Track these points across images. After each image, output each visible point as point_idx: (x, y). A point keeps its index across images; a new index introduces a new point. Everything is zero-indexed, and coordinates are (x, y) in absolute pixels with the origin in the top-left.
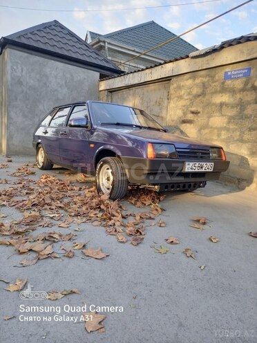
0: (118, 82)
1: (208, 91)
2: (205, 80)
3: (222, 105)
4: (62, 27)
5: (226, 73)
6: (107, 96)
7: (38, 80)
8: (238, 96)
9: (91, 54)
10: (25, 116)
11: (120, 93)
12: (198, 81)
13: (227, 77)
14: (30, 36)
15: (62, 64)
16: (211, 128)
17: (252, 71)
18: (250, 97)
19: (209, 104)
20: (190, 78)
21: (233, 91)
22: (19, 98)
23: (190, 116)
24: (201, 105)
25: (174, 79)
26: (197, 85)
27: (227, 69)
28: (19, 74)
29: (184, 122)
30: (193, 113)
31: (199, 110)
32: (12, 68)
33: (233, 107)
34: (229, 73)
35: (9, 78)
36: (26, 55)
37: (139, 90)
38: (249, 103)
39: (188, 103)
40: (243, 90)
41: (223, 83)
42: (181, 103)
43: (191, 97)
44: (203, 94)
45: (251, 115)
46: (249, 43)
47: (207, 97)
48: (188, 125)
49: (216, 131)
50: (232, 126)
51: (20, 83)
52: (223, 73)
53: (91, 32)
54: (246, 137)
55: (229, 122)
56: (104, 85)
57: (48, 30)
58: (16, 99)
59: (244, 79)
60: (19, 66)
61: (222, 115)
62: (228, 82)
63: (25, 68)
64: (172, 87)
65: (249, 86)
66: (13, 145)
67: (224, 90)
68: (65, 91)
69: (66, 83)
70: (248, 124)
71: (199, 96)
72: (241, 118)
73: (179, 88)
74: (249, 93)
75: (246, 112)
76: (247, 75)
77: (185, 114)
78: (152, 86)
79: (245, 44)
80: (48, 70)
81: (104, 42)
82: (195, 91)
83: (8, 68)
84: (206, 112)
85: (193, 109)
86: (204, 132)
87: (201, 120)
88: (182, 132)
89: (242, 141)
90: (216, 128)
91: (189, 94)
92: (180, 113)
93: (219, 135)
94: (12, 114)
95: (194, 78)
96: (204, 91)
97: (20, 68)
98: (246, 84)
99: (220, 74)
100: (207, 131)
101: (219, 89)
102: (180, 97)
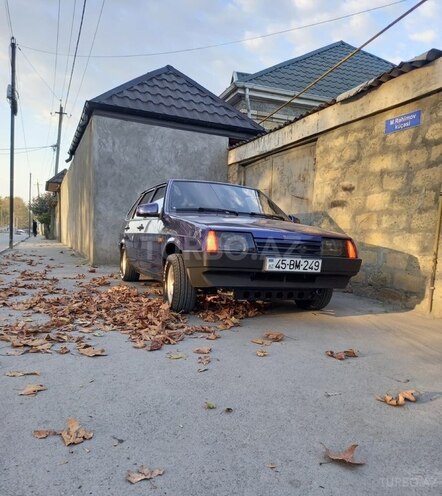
0: (251, 150)
1: (365, 153)
2: (361, 135)
3: (383, 173)
4: (178, 74)
5: (388, 122)
6: (239, 172)
7: (136, 156)
8: (405, 157)
9: (216, 110)
10: (118, 209)
11: (255, 166)
12: (351, 138)
13: (390, 129)
14: (126, 93)
15: (172, 130)
16: (369, 211)
17: (423, 115)
18: (419, 157)
19: (366, 174)
20: (341, 135)
21: (398, 151)
22: (109, 183)
23: (342, 195)
24: (356, 176)
25: (320, 138)
26: (350, 145)
27: (390, 116)
28: (110, 150)
29: (335, 204)
30: (345, 189)
31: (354, 184)
32: (100, 141)
33: (397, 176)
34: (392, 123)
35: (96, 156)
36: (119, 121)
37: (277, 159)
38: (418, 168)
39: (338, 174)
40: (411, 147)
41: (384, 139)
42: (330, 175)
43: (342, 164)
44: (358, 158)
45: (421, 187)
46: (415, 72)
47: (363, 163)
48: (339, 209)
49: (375, 217)
50: (396, 207)
51: (111, 161)
52: (384, 122)
53: (238, 74)
54: (415, 223)
55: (392, 201)
56: (234, 157)
57: (156, 82)
58: (106, 184)
59: (412, 130)
60: (110, 138)
61: (384, 191)
62: (391, 137)
63: (117, 141)
64: (318, 151)
65: (419, 140)
66: (102, 249)
67: (385, 150)
68: (175, 169)
69: (176, 157)
70: (417, 201)
71: (354, 161)
72: (409, 193)
73: (327, 151)
74: (418, 152)
75: (414, 183)
76: (415, 123)
77: (335, 192)
78: (294, 152)
79: (410, 73)
80: (150, 140)
81: (244, 88)
82: (349, 154)
83: (95, 141)
84: (362, 186)
85: (346, 183)
86: (360, 218)
87: (355, 200)
88: (331, 221)
89: (409, 230)
90: (375, 211)
91: (340, 160)
92: (328, 190)
93: (379, 223)
94: (101, 207)
95: (346, 134)
96: (359, 153)
97: (111, 142)
98: (415, 137)
99: (380, 125)
100: (363, 217)
101: (378, 148)
102: (328, 167)
